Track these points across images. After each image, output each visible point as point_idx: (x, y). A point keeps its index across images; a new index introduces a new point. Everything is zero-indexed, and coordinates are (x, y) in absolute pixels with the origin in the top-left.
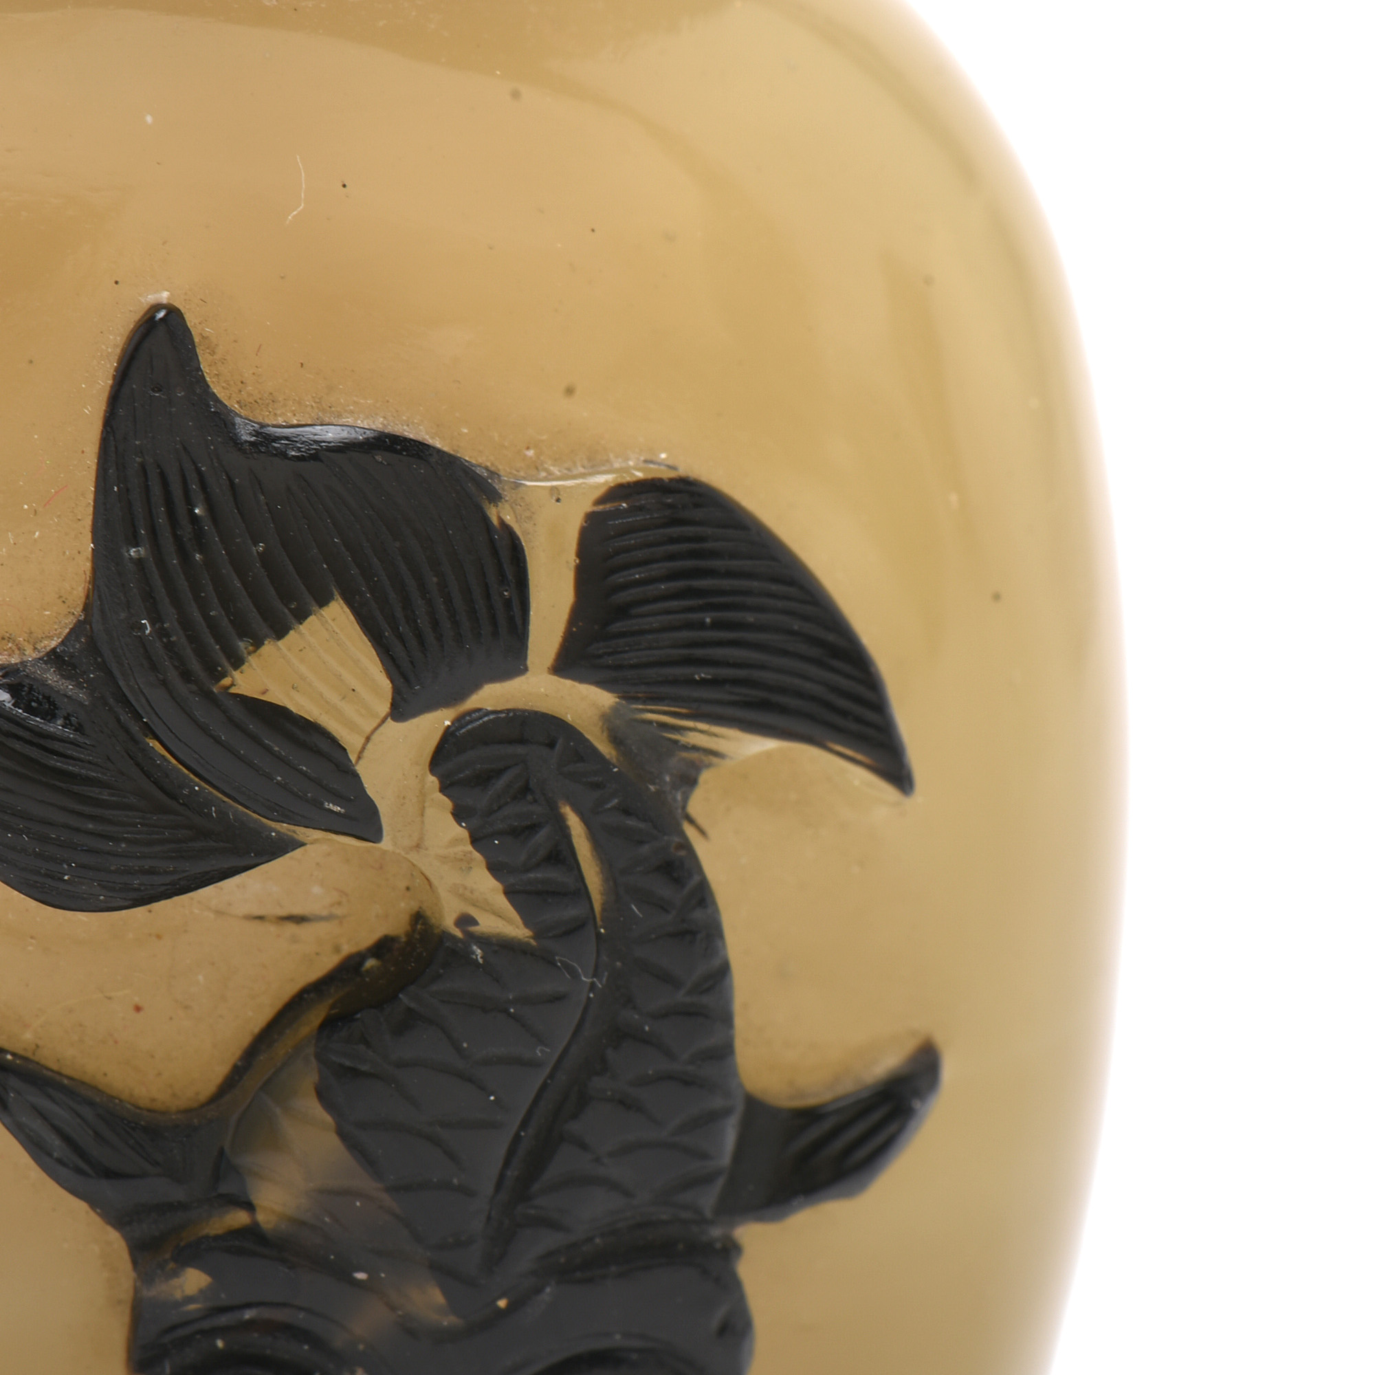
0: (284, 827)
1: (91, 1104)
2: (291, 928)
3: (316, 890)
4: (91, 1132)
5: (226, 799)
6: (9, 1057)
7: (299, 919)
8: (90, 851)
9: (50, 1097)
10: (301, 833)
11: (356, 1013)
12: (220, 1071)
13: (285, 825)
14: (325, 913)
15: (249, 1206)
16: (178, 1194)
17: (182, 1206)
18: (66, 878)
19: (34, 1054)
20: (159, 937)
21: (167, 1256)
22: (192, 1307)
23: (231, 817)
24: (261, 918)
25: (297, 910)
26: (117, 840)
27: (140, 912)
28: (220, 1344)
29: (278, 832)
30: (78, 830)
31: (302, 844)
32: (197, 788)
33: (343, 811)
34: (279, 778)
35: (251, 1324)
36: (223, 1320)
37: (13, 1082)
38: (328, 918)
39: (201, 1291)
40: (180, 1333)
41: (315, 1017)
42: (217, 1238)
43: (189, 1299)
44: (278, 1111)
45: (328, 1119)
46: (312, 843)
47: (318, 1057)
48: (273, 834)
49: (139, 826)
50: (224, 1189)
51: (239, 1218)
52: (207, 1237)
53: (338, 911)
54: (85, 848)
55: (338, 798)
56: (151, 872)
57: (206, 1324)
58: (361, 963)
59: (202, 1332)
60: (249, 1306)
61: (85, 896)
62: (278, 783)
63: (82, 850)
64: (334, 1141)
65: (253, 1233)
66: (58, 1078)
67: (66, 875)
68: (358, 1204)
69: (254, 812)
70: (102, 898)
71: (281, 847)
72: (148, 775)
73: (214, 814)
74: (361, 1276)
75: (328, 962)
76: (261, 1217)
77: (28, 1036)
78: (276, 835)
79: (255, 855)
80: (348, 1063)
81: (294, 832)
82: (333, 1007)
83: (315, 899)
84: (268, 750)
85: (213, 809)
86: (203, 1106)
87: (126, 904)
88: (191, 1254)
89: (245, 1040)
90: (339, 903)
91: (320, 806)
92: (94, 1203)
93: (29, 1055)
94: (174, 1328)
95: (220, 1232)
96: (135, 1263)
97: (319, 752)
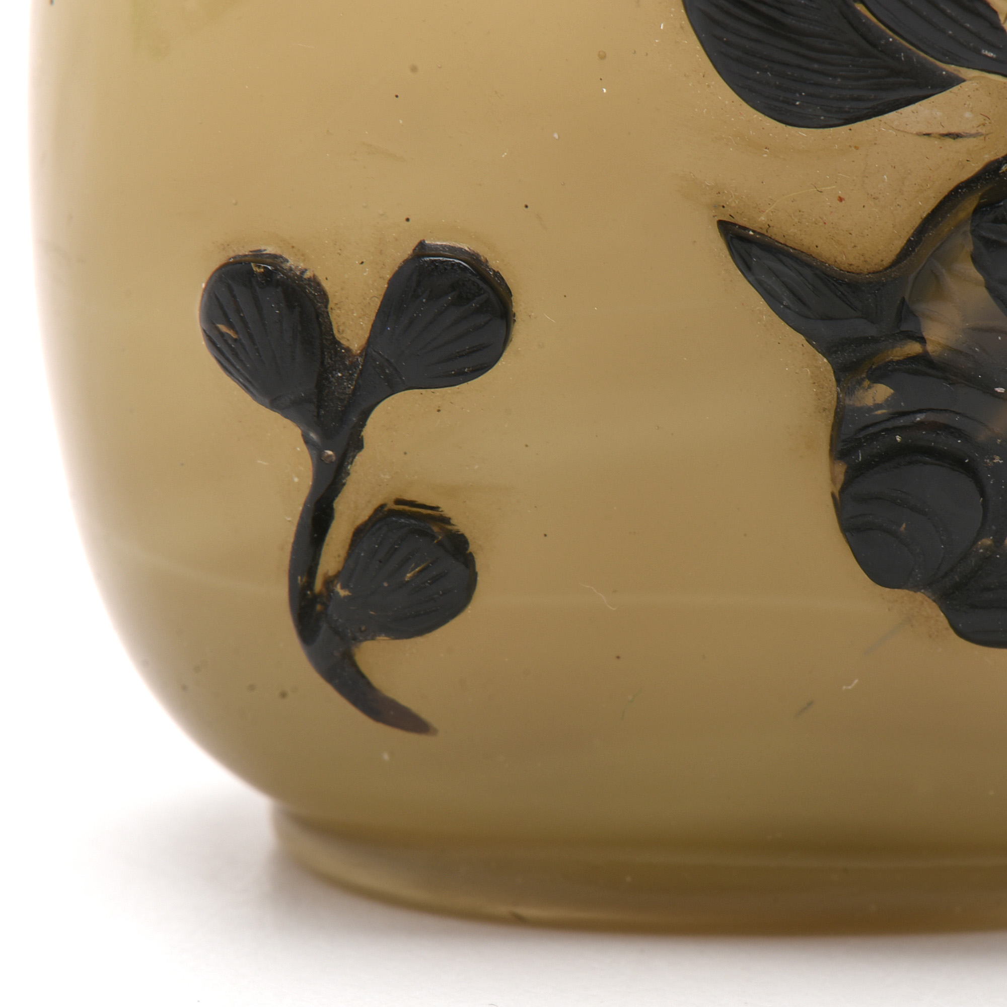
0: (952, 68)
1: (809, 266)
2: (949, 141)
3: (968, 115)
4: (810, 287)
5: (911, 47)
6: (751, 233)
7: (956, 136)
8: (816, 84)
9: (781, 261)
10: (964, 72)
11: (1000, 202)
12: (899, 244)
13: (953, 66)
14: (973, 131)
15: (922, 340)
16: (871, 331)
17: (875, 340)
18: (798, 103)
19: (767, 231)
20: (857, 148)
21: (864, 375)
22: (879, 412)
23: (915, 60)
24: (928, 135)
25: (954, 130)
26: (835, 77)
27: (843, 130)
28: (898, 438)
29: (947, 72)
30: (807, 69)
31: (964, 81)
32: (891, 40)
33: (995, 56)
34: (950, 32)
35: (921, 423)
36: (902, 421)
37: (755, 250)
38: (974, 135)
39: (887, 400)
40: (872, 430)
41: (970, 204)
42: (898, 362)
43: (878, 406)
44: (944, 271)
45: (980, 277)
46: (970, 80)
47: (973, 232)
48: (944, 73)
49: (850, 66)
50: (904, 327)
51: (914, 348)
52: (892, 361)
53: (982, 130)
54: (812, 82)
55: (992, 46)
56: (858, 99)
57: (889, 425)
58: (999, 168)
59: (886, 430)
60: (920, 411)
61: (810, 116)
62: (950, 36)
63: (810, 84)
64: (983, 292)
65: (923, 359)
66: (785, 248)
67: (797, 101)
68: (1000, 338)
69: (932, 57)
70: (822, 118)
71: (949, 82)
72: (856, 30)
73: (903, 58)
74: (1000, 390)
75: (975, 167)
76: (930, 348)
77: (763, 218)
78: (946, 74)
79: (931, 88)
80: (994, 237)
81: (959, 71)
82: (982, 197)
83: (967, 121)
84: (943, 12)
85: (902, 54)
86: (886, 269)
87: (839, 122)
88: (880, 375)
89: (917, 222)
90: (984, 125)
91: (979, 52)
92: (810, 338)
93: (764, 232)
94: (866, 427)
95: (901, 358)
96: (838, 381)
97: (979, 15)
